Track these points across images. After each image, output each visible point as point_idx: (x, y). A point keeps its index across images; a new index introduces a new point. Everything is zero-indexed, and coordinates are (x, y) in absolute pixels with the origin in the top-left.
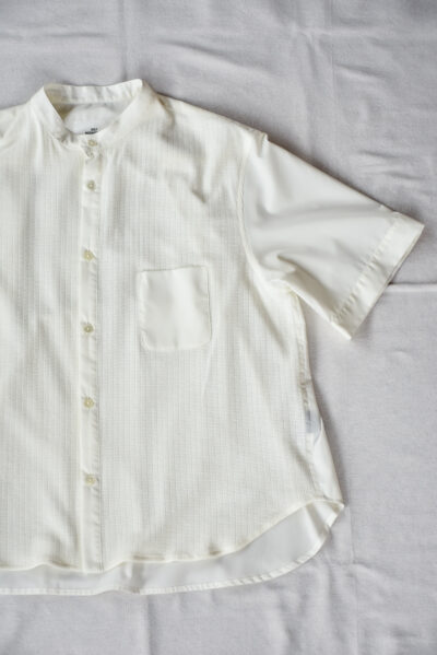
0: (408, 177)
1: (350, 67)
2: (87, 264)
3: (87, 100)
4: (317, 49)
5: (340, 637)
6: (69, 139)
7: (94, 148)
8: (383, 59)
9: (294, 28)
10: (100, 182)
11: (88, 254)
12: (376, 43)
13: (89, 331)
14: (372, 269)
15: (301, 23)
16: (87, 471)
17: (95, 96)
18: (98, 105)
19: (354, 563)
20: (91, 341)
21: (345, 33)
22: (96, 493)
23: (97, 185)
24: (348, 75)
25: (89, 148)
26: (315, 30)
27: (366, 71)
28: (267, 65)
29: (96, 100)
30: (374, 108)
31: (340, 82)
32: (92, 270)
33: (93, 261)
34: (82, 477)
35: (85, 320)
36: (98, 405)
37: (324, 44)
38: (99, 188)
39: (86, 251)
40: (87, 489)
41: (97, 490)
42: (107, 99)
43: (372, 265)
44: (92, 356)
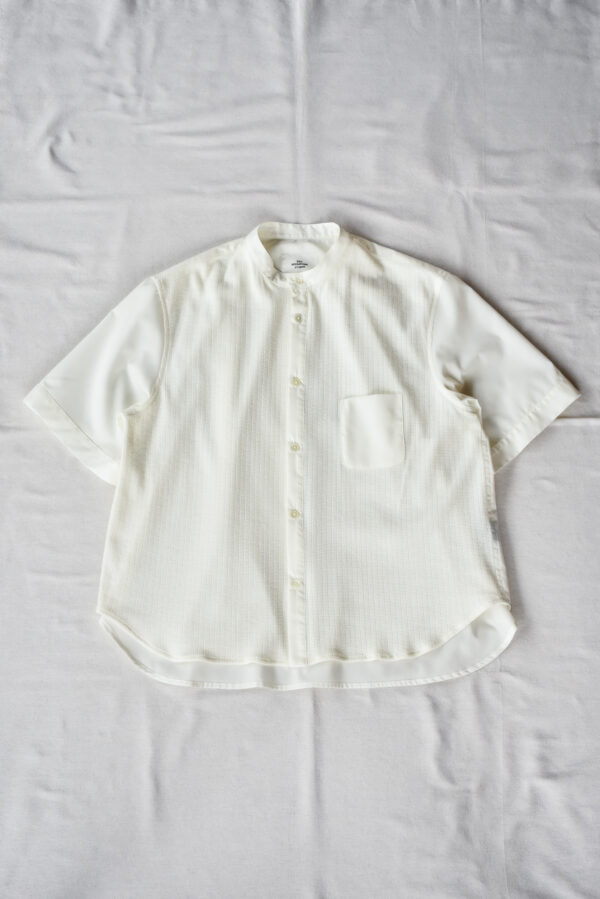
0: (553, 322)
1: (500, 222)
2: (295, 389)
3: (293, 237)
4: (472, 205)
5: (487, 737)
6: (278, 277)
7: (300, 286)
8: (531, 215)
9: (450, 187)
10: (306, 316)
11: (295, 380)
12: (525, 200)
13: (296, 450)
14: (530, 419)
15: (457, 181)
16: (293, 575)
17: (300, 233)
18: (303, 241)
19: (501, 671)
20: (298, 459)
21: (497, 191)
22: (301, 595)
23: (303, 318)
24: (500, 229)
25: (296, 286)
26: (470, 187)
27: (516, 226)
28: (426, 220)
29: (301, 236)
30: (522, 259)
31: (492, 236)
32: (299, 395)
33: (301, 387)
34: (289, 581)
35: (293, 440)
36: (303, 516)
37: (478, 201)
38: (306, 321)
39: (294, 378)
40: (293, 592)
41: (302, 592)
42: (310, 235)
43: (531, 414)
44: (298, 471)
